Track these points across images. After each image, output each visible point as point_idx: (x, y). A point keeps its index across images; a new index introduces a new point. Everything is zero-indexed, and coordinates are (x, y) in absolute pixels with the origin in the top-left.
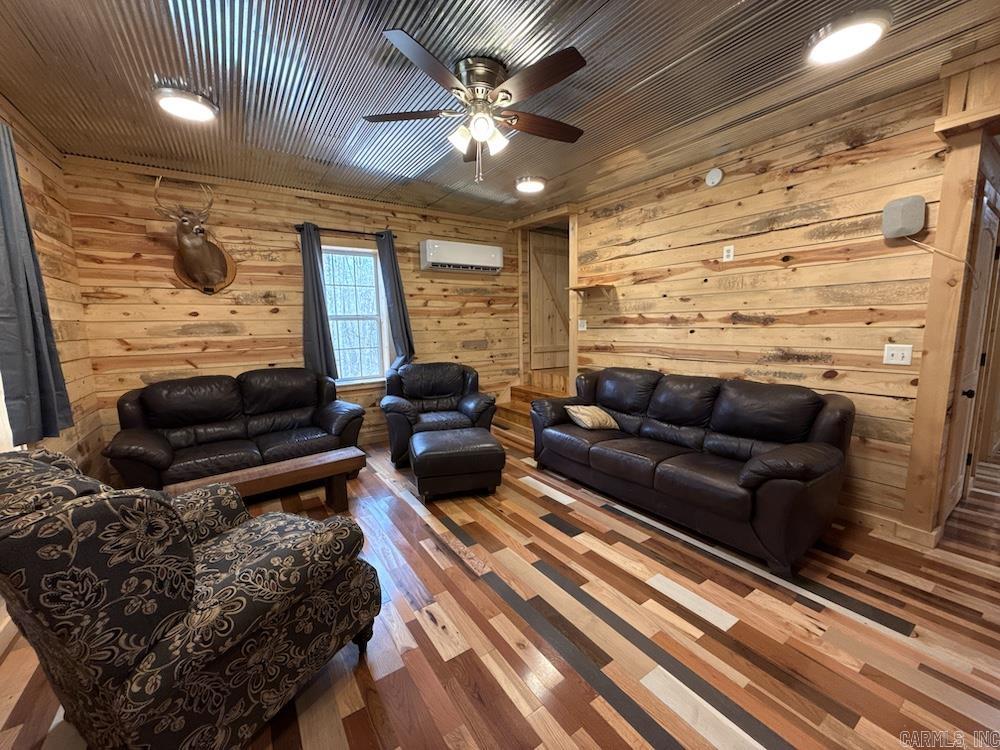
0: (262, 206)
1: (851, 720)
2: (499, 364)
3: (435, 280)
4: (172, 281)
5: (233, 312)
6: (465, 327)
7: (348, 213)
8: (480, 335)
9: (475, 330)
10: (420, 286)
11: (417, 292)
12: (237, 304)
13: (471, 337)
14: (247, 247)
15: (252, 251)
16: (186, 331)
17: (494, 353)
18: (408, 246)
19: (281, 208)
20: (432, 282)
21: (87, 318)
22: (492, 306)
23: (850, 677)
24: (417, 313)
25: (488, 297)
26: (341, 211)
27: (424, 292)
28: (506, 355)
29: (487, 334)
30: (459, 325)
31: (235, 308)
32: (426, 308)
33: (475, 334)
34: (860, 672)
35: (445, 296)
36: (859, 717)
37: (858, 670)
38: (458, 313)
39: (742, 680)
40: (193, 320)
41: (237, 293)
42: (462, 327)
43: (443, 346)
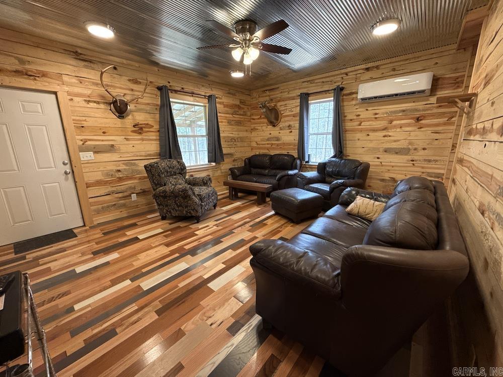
0: (291, 90)
1: (159, 312)
2: (419, 167)
3: (369, 109)
4: (267, 124)
5: (279, 133)
6: (389, 138)
7: (323, 82)
8: (402, 144)
9: (398, 141)
10: (358, 113)
11: (355, 117)
12: (281, 130)
13: (394, 145)
14: (285, 108)
15: (286, 109)
16: (268, 140)
17: (415, 158)
18: (353, 91)
19: (297, 89)
20: (367, 110)
21: (252, 136)
22: (421, 122)
23: (179, 322)
24: (353, 131)
25: (417, 114)
26: (319, 82)
27: (361, 117)
28: (429, 161)
29: (410, 144)
30: (384, 136)
31: (280, 131)
32: (359, 127)
33: (398, 143)
34: (180, 329)
35: (376, 118)
36: (158, 316)
37: (182, 328)
38: (385, 129)
39: (181, 285)
40: (270, 136)
41: (281, 126)
42: (386, 138)
43: (369, 150)
